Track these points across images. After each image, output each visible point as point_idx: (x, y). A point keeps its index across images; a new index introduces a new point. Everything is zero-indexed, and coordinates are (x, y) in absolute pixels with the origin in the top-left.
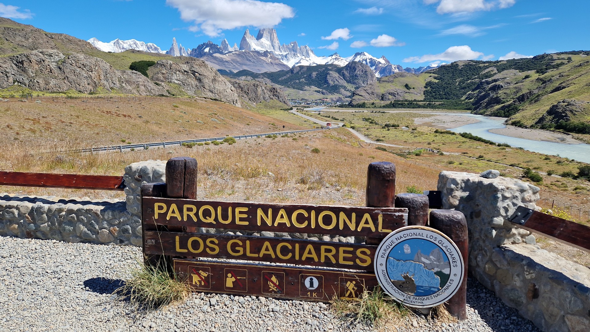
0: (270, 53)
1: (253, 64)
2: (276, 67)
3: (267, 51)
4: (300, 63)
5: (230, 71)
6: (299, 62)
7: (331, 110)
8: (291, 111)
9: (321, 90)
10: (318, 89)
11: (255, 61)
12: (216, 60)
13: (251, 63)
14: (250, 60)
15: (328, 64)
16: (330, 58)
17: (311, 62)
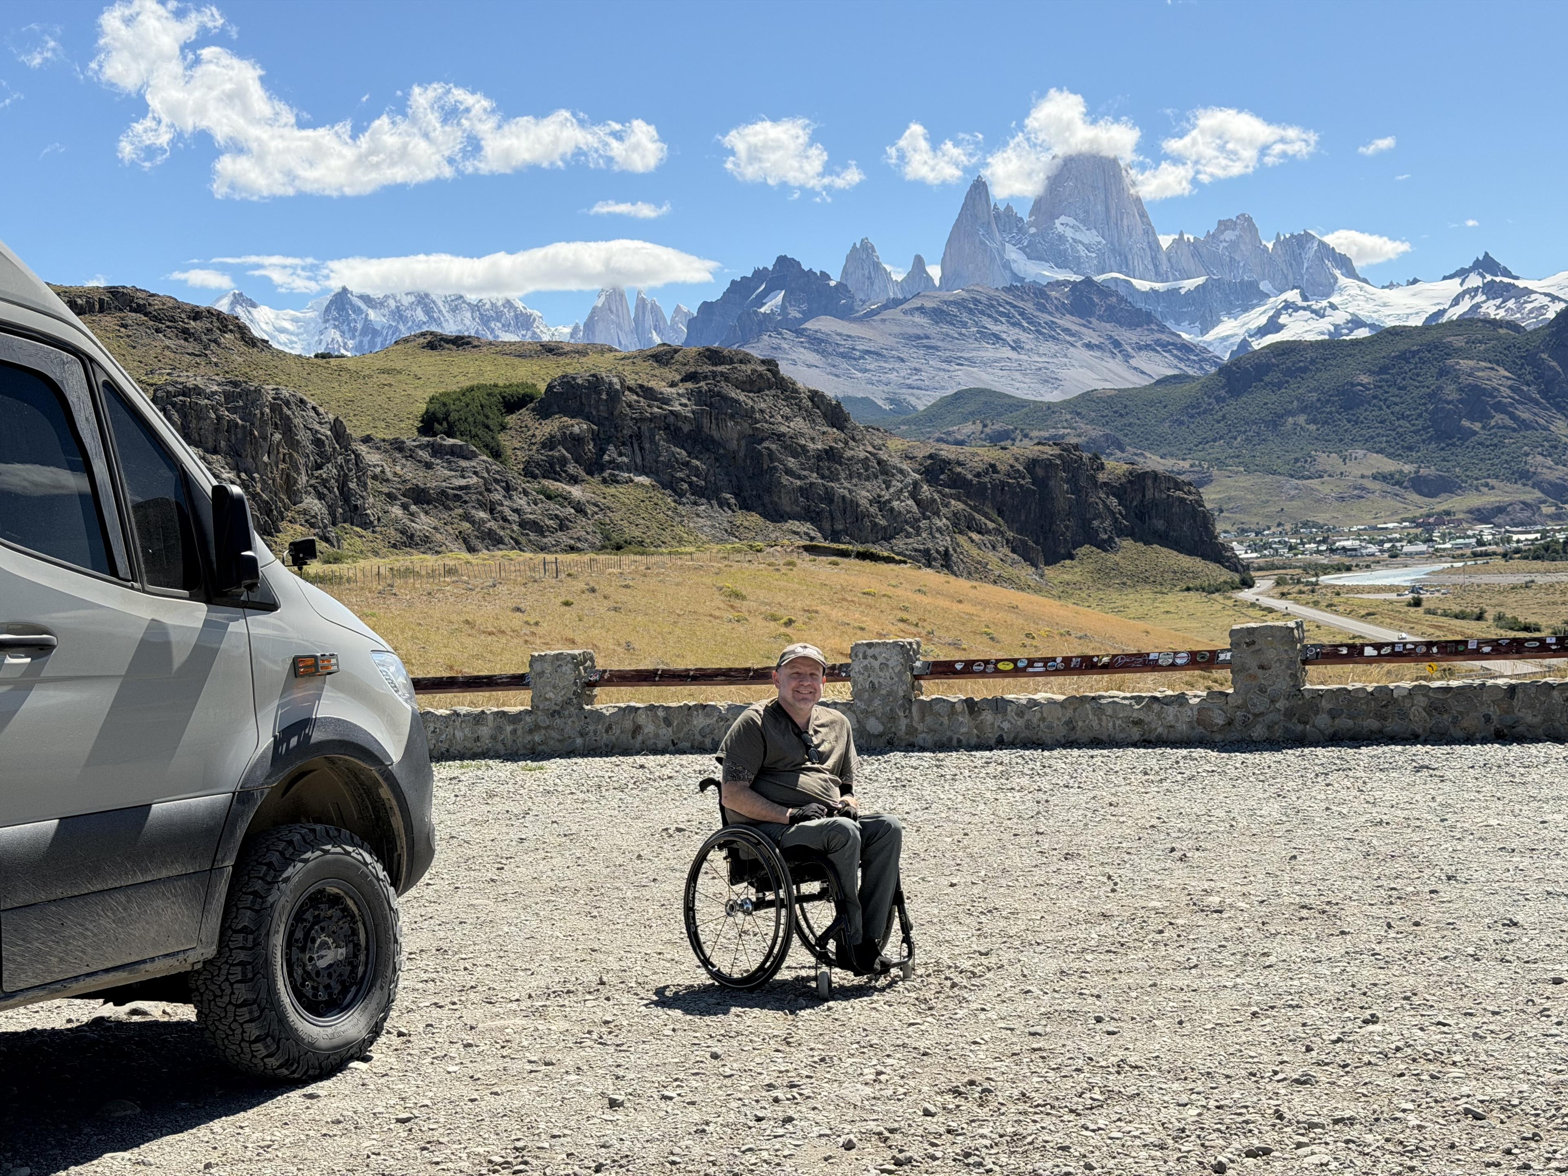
0: (1103, 291)
1: (1013, 355)
2: (1141, 360)
3: (1088, 282)
4: (1280, 328)
5: (891, 401)
6: (1273, 326)
7: (1485, 579)
8: (1247, 595)
9: (1408, 468)
10: (1389, 465)
11: (1024, 336)
12: (823, 353)
13: (1007, 352)
14: (997, 337)
15: (1444, 319)
16: (1454, 287)
17: (1340, 317)
